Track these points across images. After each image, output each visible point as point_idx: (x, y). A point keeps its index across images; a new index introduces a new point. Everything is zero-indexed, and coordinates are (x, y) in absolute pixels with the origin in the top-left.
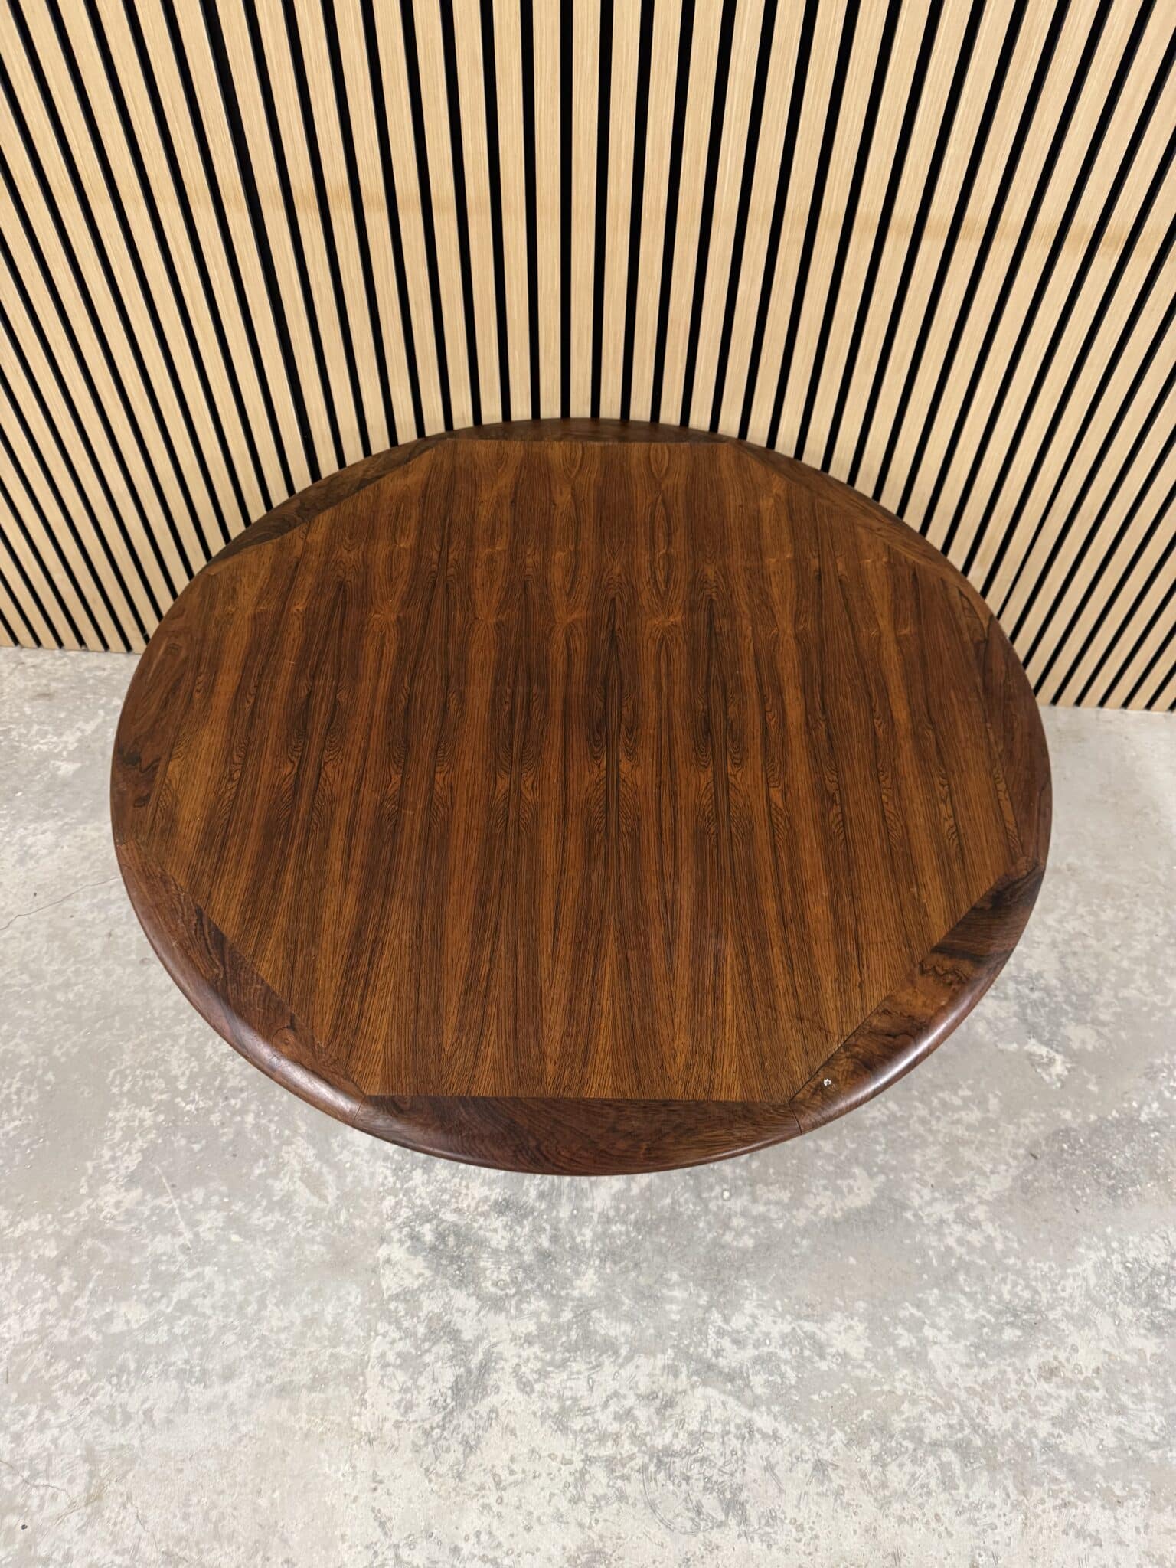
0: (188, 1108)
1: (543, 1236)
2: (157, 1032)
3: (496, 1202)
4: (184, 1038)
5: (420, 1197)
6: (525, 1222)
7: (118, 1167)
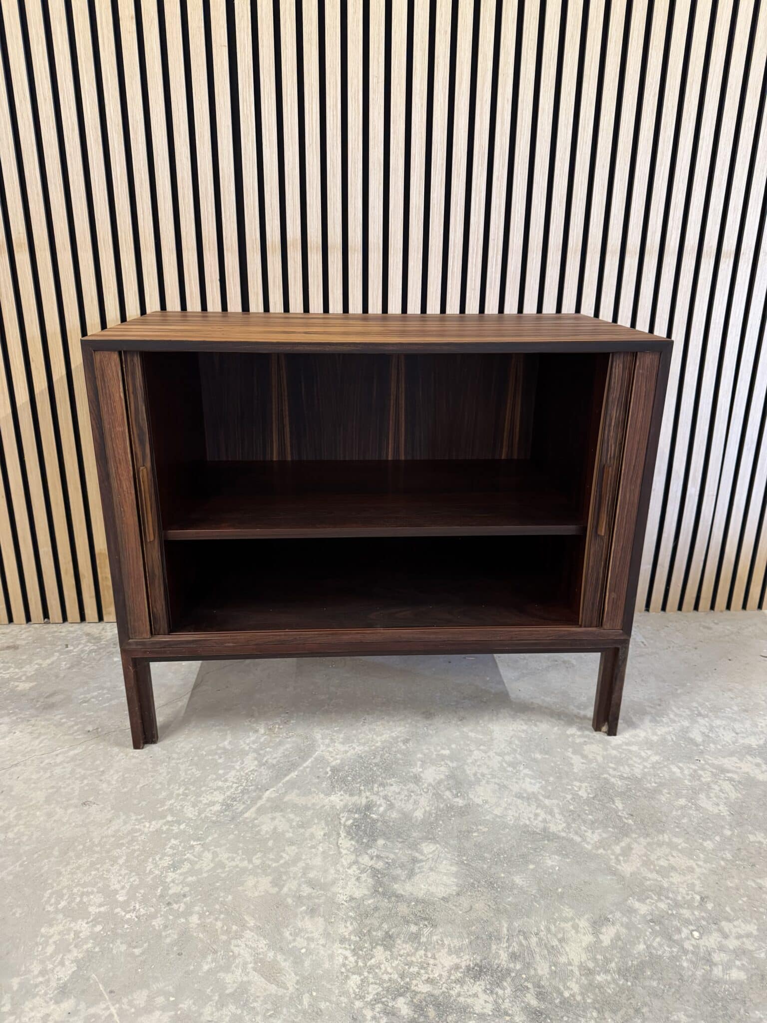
0: (128, 916)
1: (528, 995)
2: (96, 855)
3: (468, 968)
4: (124, 858)
5: (387, 972)
6: (505, 984)
7: (48, 981)
